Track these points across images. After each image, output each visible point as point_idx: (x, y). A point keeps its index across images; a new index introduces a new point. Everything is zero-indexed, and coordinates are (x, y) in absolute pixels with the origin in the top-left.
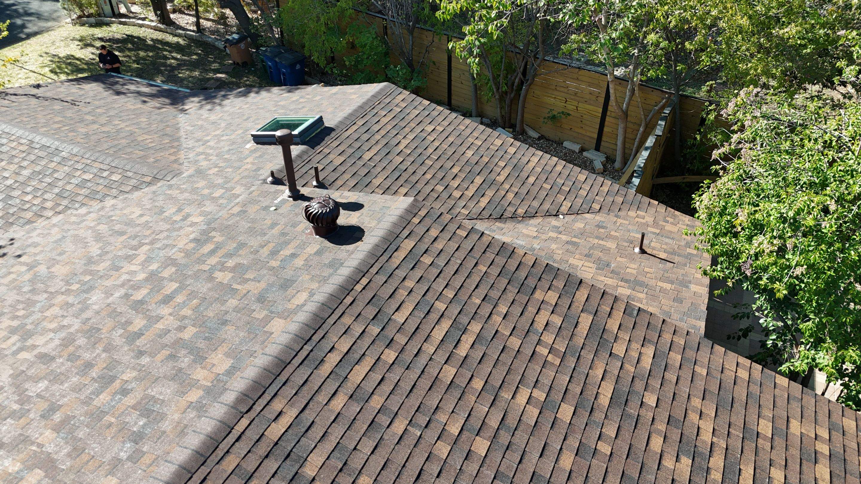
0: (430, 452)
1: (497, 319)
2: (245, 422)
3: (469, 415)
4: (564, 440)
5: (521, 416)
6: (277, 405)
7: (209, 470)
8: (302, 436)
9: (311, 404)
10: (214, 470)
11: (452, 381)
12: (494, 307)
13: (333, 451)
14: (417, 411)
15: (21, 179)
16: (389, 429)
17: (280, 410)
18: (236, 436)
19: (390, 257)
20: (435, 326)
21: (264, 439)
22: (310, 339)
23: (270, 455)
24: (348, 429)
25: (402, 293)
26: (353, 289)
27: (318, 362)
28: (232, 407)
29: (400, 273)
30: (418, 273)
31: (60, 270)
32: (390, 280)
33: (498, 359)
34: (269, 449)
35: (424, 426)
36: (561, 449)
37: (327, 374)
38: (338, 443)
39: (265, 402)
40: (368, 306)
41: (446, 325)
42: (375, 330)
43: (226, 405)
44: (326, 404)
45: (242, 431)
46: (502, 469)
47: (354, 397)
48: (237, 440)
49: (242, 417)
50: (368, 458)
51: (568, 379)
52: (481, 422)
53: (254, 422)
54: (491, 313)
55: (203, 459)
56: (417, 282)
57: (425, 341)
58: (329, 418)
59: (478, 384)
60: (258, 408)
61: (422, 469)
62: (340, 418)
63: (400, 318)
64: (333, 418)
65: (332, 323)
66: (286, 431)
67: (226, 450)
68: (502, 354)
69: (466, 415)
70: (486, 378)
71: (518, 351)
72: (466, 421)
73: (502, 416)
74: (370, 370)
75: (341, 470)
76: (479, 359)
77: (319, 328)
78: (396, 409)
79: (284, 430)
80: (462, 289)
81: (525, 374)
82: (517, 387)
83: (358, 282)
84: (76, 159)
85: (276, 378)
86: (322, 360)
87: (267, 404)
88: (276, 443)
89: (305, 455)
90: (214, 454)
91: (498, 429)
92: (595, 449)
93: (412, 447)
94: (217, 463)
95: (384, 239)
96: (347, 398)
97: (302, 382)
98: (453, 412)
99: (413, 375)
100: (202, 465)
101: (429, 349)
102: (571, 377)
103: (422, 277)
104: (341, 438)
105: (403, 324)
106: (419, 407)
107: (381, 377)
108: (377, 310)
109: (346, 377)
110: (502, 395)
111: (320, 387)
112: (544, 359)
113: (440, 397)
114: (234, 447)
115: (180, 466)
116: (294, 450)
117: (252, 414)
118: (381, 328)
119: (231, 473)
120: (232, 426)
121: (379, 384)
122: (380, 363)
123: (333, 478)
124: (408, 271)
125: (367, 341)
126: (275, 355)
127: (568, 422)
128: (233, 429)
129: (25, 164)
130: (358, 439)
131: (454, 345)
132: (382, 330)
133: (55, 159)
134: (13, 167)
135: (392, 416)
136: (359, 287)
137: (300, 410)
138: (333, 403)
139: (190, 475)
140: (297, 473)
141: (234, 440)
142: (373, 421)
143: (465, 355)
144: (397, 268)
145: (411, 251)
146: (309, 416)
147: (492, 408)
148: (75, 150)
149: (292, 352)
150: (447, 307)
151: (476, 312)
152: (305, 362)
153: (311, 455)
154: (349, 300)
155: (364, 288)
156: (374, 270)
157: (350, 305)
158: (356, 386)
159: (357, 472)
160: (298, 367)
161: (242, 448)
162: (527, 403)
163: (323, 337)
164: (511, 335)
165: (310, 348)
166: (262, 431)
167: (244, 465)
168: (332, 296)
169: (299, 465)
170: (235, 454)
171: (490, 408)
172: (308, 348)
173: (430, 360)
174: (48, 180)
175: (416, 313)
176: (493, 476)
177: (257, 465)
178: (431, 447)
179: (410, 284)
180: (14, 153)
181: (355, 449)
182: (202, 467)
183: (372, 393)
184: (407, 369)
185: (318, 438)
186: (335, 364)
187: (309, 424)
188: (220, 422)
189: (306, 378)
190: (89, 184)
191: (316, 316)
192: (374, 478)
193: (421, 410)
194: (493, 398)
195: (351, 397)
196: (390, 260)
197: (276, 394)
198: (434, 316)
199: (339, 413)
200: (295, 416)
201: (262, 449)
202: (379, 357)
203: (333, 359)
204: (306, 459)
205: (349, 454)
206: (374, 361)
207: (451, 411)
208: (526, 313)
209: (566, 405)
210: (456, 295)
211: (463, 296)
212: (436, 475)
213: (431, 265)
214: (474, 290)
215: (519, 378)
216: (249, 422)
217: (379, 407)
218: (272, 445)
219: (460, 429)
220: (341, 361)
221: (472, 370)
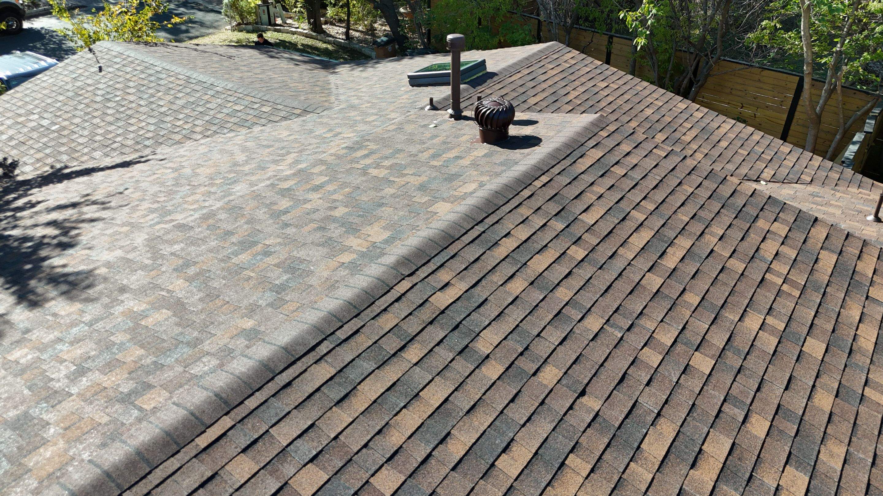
0: (636, 357)
1: (711, 240)
2: (406, 285)
3: (684, 328)
4: (817, 377)
5: (754, 341)
6: (444, 276)
7: (363, 323)
8: (474, 311)
9: (483, 282)
10: (368, 324)
11: (658, 291)
12: (707, 227)
13: (511, 332)
14: (615, 312)
15: (174, 107)
16: (581, 324)
17: (447, 281)
18: (396, 297)
19: (574, 162)
20: (632, 233)
21: (427, 305)
22: (482, 221)
23: (435, 322)
24: (529, 314)
25: (589, 198)
26: (531, 184)
27: (492, 244)
28: (392, 268)
29: (588, 178)
30: (608, 181)
31: (204, 172)
32: (575, 183)
33: (716, 278)
34: (434, 316)
35: (626, 328)
36: (814, 386)
37: (503, 257)
38: (517, 326)
39: (430, 271)
40: (549, 202)
41: (645, 235)
42: (559, 225)
43: (384, 265)
44: (502, 285)
45: (402, 292)
46: (733, 392)
47: (535, 284)
48: (398, 300)
49: (403, 279)
50: (555, 349)
51: (813, 314)
52: (700, 338)
53: (417, 286)
54: (703, 232)
55: (357, 312)
56: (609, 189)
57: (621, 246)
58: (505, 299)
59: (693, 299)
60: (422, 274)
61: (625, 373)
62: (518, 302)
63: (589, 218)
64: (511, 300)
65: (507, 211)
66: (454, 302)
67: (383, 308)
68: (721, 274)
69: (680, 328)
70: (703, 294)
71: (742, 274)
72: (680, 333)
73: (728, 337)
74: (554, 262)
75: (521, 354)
76: (692, 274)
77: (493, 213)
78: (589, 306)
79: (452, 300)
80: (665, 204)
81: (754, 299)
82: (745, 310)
83: (537, 179)
84: (229, 93)
85: (442, 250)
86: (497, 243)
87: (433, 273)
88: (443, 312)
89: (477, 330)
90: (369, 309)
91: (724, 349)
92: (863, 395)
93: (611, 347)
94: (373, 319)
95: (566, 145)
96: (526, 284)
97: (473, 259)
98: (662, 321)
99: (609, 276)
100: (356, 316)
101: (628, 254)
102: (817, 312)
103: (613, 185)
104: (521, 322)
105: (593, 225)
106: (618, 308)
107: (567, 271)
108: (561, 208)
109: (525, 264)
110: (727, 315)
111: (494, 268)
112: (778, 288)
113: (645, 304)
114: (392, 306)
115: (329, 313)
116: (463, 322)
117: (415, 279)
118: (566, 225)
119: (389, 332)
120: (391, 286)
121: (566, 277)
122: (566, 258)
123: (511, 360)
124: (596, 178)
125: (549, 235)
126: (442, 228)
127: (820, 358)
128: (392, 288)
129: (180, 95)
130: (542, 327)
131: (659, 255)
132: (567, 227)
133: (209, 93)
134: (169, 98)
135: (584, 312)
136: (538, 184)
137: (471, 285)
138: (509, 285)
139: (341, 324)
140: (467, 346)
141: (393, 300)
142: (559, 312)
143: (673, 267)
144: (582, 173)
145: (598, 160)
146: (481, 293)
147: (713, 326)
148: (230, 86)
149: (461, 229)
150: (647, 218)
151: (683, 228)
152: (476, 241)
153: (484, 331)
154: (526, 193)
155: (544, 185)
156: (556, 170)
157: (529, 197)
158: (537, 274)
159: (542, 360)
160: (469, 244)
161: (402, 309)
162: (760, 329)
163: (497, 222)
164: (730, 257)
165: (483, 230)
166: (427, 297)
167: (404, 325)
168: (507, 187)
169: (470, 339)
170: (394, 314)
171: (710, 325)
172: (479, 229)
173: (628, 265)
174: (200, 109)
175: (608, 217)
176: (722, 398)
177: (420, 328)
178: (636, 352)
179: (599, 189)
180: (171, 86)
181: (538, 335)
182: (355, 319)
183: (558, 284)
184: (600, 268)
185: (493, 316)
186: (512, 249)
187: (481, 300)
188: (378, 279)
189: (477, 256)
190: (239, 114)
191: (488, 201)
192: (564, 371)
193: (619, 312)
194: (714, 316)
195: (532, 283)
196: (574, 164)
197: (442, 265)
198: (630, 225)
199: (517, 297)
200: (465, 290)
201: (426, 314)
202: (565, 252)
203: (509, 245)
204: (478, 335)
205: (531, 339)
206: (559, 255)
207: (660, 320)
208: (748, 239)
209: (813, 340)
210: (657, 208)
211: (666, 210)
212: (645, 383)
213: (623, 176)
214: (679, 207)
215: (747, 301)
216: (411, 285)
217: (567, 299)
218: (438, 313)
219: (673, 340)
220: (518, 247)
221: (684, 284)
